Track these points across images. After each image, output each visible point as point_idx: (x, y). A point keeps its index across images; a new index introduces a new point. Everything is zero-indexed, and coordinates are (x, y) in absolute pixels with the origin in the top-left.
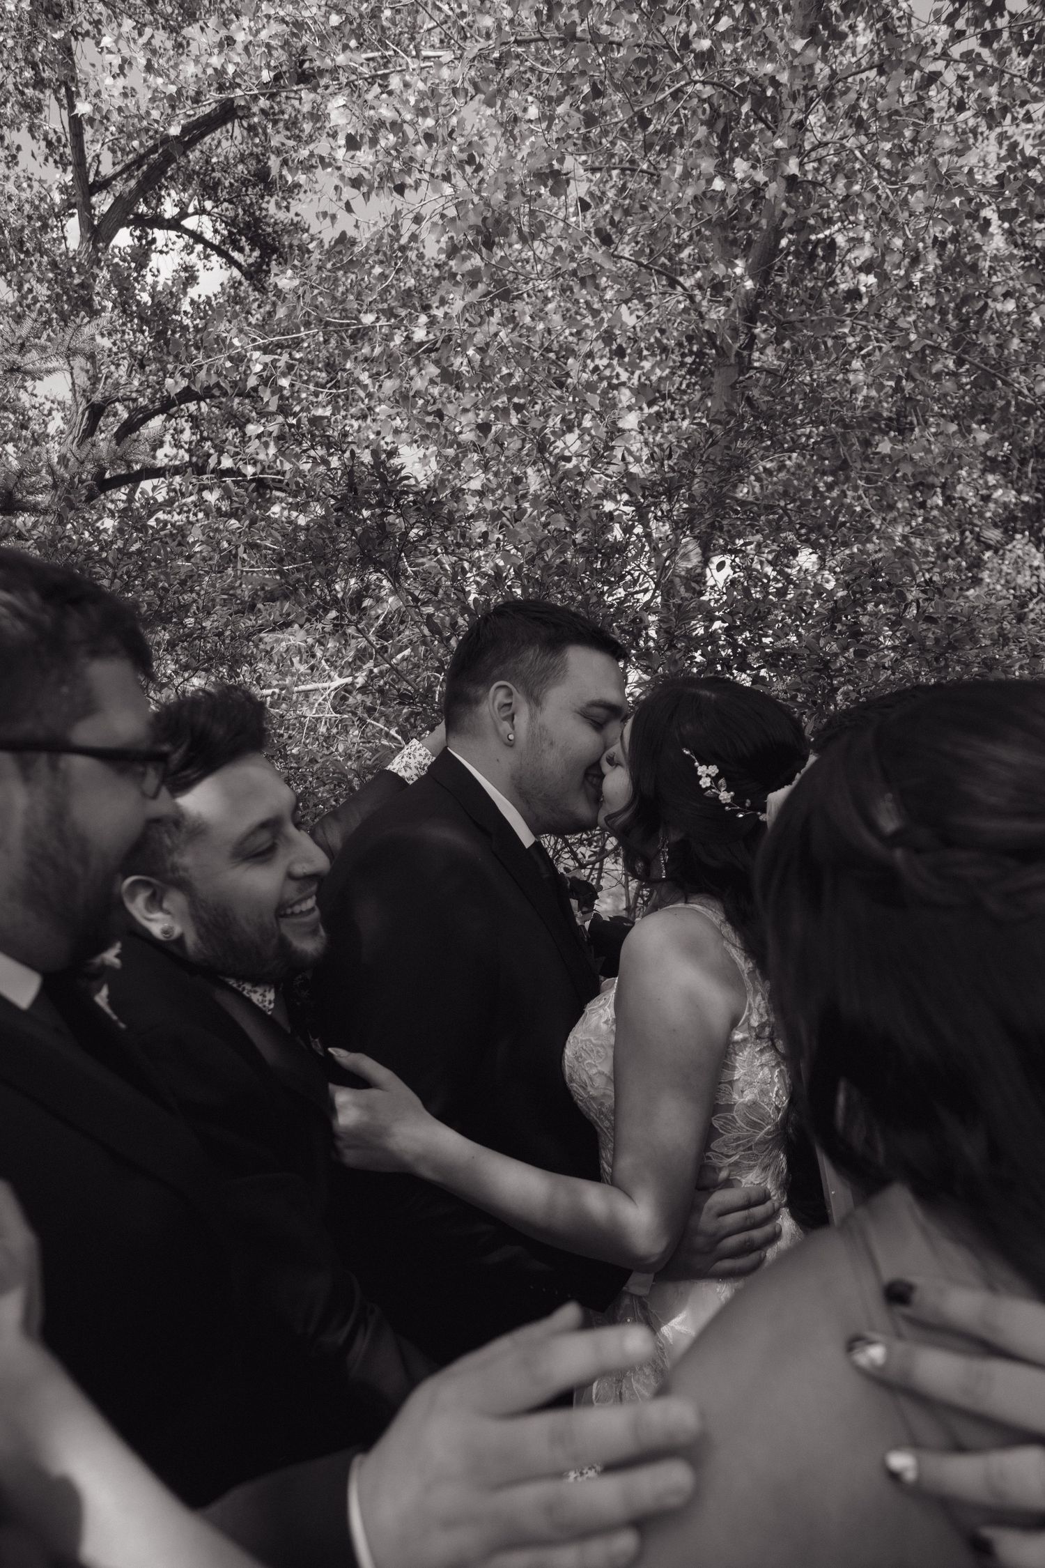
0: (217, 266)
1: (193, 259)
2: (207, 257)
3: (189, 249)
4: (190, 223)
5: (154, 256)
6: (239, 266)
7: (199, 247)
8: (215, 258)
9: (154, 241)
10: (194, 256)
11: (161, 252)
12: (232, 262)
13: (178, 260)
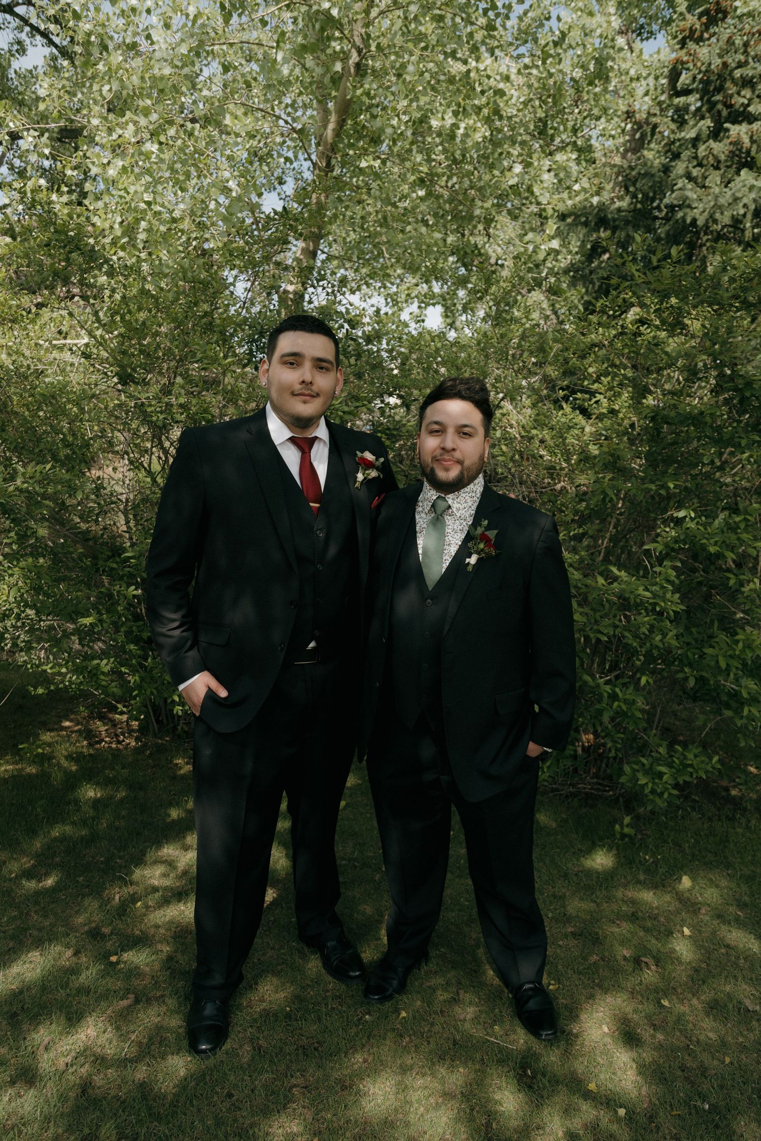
0: (39, 44)
1: (23, 36)
2: (33, 36)
3: (20, 29)
4: (21, 10)
6: (56, 46)
7: (27, 29)
8: (38, 37)
10: (24, 34)
12: (51, 43)
13: (11, 36)
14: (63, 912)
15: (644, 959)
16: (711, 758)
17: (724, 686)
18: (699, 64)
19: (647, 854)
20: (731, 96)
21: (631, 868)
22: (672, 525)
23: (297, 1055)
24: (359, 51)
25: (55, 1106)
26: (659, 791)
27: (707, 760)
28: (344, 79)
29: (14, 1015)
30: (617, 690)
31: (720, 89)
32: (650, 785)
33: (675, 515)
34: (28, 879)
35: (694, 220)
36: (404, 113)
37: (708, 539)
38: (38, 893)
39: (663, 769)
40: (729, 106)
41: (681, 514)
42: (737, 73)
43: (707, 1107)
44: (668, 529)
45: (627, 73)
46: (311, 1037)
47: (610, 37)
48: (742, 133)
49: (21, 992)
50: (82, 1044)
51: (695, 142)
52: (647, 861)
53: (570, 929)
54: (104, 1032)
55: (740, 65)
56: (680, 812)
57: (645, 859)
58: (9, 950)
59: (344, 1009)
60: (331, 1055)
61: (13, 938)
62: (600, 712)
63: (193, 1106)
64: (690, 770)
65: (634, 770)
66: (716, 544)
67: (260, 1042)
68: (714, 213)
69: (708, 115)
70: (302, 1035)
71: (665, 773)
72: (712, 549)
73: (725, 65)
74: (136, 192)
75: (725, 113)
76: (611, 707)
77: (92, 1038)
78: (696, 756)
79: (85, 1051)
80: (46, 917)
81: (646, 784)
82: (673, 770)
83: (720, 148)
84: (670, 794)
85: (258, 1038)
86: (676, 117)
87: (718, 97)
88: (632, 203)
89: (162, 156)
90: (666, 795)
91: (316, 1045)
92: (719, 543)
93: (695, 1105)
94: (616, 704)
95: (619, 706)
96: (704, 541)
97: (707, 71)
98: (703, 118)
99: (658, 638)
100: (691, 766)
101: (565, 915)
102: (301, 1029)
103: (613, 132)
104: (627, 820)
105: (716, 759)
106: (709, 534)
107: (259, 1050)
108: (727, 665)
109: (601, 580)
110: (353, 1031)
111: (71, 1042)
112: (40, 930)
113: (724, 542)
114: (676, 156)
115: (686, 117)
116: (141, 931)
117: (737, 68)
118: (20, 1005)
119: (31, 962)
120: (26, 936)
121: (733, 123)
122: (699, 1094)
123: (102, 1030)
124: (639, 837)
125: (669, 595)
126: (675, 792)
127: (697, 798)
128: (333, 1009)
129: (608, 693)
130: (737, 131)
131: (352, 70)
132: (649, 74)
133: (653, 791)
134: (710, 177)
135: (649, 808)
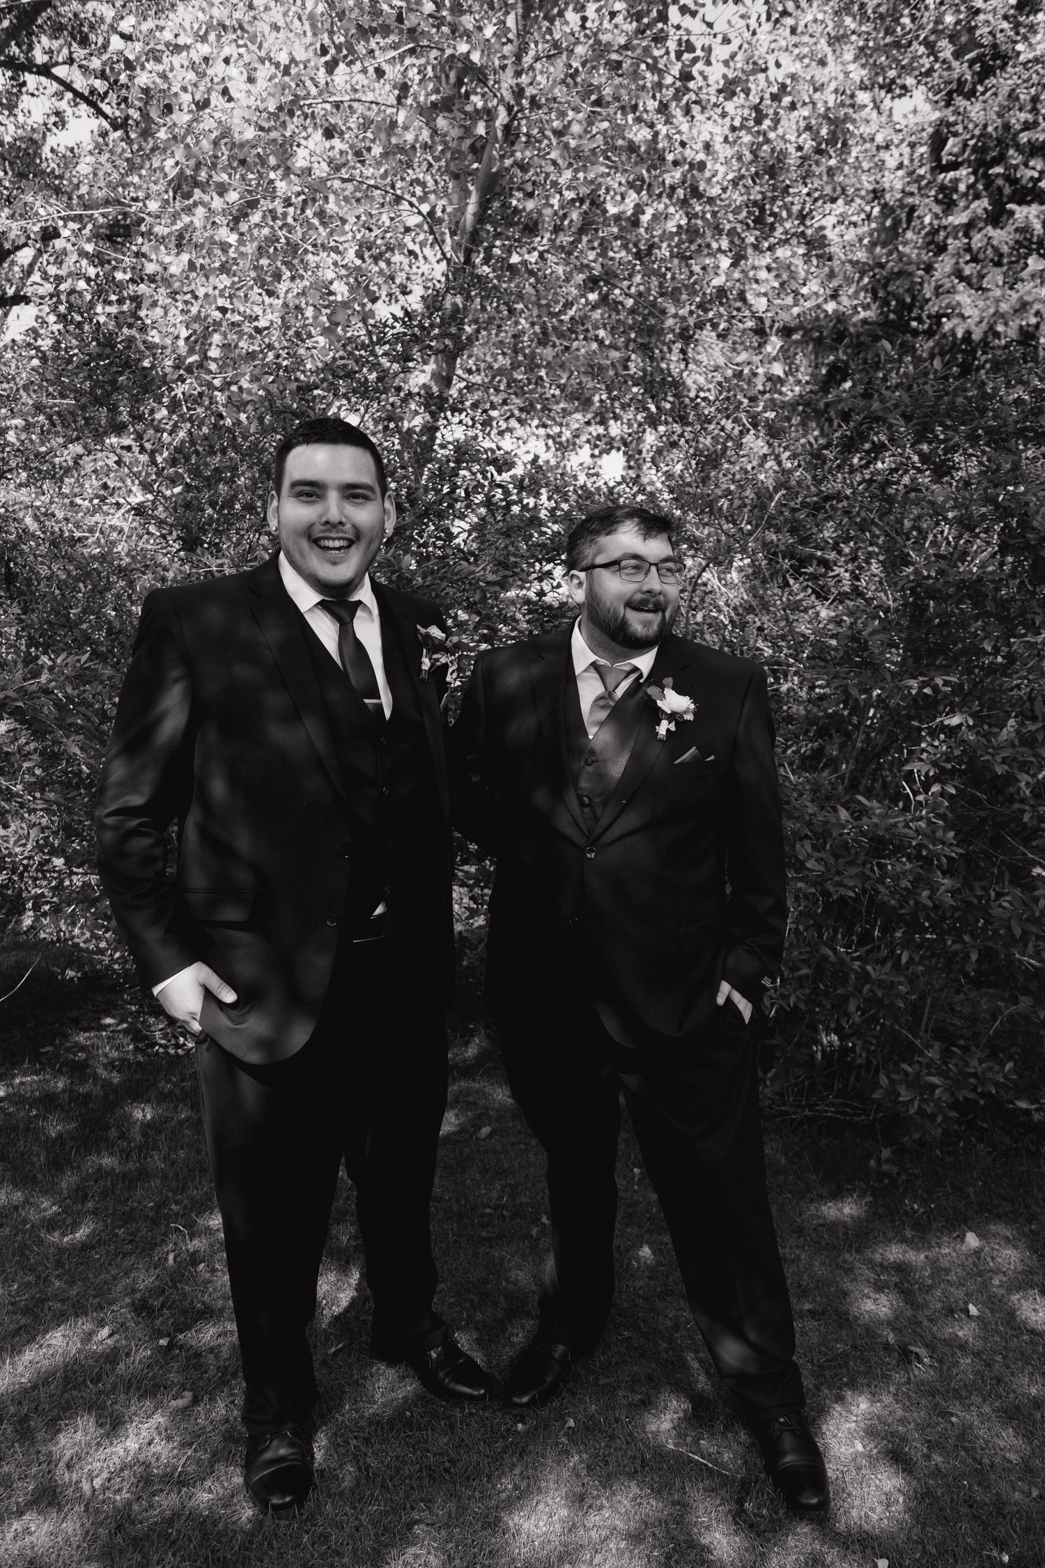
0: (85, 115)
1: (63, 105)
2: (76, 105)
3: (59, 95)
4: (60, 71)
5: (25, 97)
6: (106, 117)
7: (69, 95)
8: (84, 108)
9: (24, 84)
10: (65, 102)
11: (33, 95)
12: (100, 112)
13: (48, 104)
14: (96, 1277)
15: (912, 1348)
16: (1002, 1065)
17: (1020, 961)
18: (971, 126)
19: (915, 1202)
20: (1016, 167)
21: (893, 1221)
22: (942, 736)
23: (421, 1478)
24: (509, 108)
25: (78, 1547)
26: (929, 1110)
27: (997, 1067)
28: (488, 147)
29: (24, 1419)
30: (869, 968)
31: (1000, 159)
32: (916, 1104)
33: (946, 723)
34: (48, 1231)
35: (968, 333)
36: (568, 188)
37: (993, 755)
38: (61, 1251)
39: (935, 1080)
40: (1013, 181)
41: (955, 721)
42: (1024, 138)
43: (1006, 1558)
44: (936, 743)
45: (873, 140)
46: (441, 1454)
47: (848, 92)
48: (1031, 217)
49: (35, 1387)
50: (117, 1461)
51: (969, 228)
52: (915, 1212)
53: (807, 1307)
54: (150, 1444)
55: (1027, 126)
56: (962, 1144)
57: (913, 1208)
58: (20, 1329)
59: (487, 1414)
60: (468, 1479)
61: (26, 1311)
62: (845, 999)
63: (272, 1549)
64: (972, 1080)
65: (892, 1081)
66: (1004, 761)
67: (368, 1460)
68: (995, 322)
69: (984, 193)
70: (428, 1451)
71: (937, 1086)
72: (999, 770)
73: (1007, 127)
74: (207, 295)
75: (1007, 190)
76: (860, 992)
77: (132, 1453)
78: (981, 1062)
79: (122, 1470)
80: (72, 1283)
81: (911, 1101)
82: (948, 1082)
83: (1001, 237)
84: (945, 1116)
85: (365, 1455)
86: (941, 196)
87: (999, 170)
88: (882, 313)
89: (242, 249)
90: (939, 1119)
91: (447, 1464)
92: (1008, 761)
93: (989, 1557)
94: (868, 987)
95: (871, 990)
96: (987, 757)
97: (981, 135)
98: (977, 197)
99: (925, 893)
100: (975, 1075)
101: (800, 1285)
102: (426, 1442)
103: (854, 218)
104: (886, 1153)
105: (1009, 1066)
106: (994, 748)
107: (367, 1470)
108: (1023, 930)
109: (844, 814)
110: (499, 1446)
111: (103, 1457)
112: (63, 1301)
113: (1015, 759)
114: (942, 249)
115: (955, 197)
116: (204, 1303)
117: (1023, 130)
118: (33, 1405)
119: (49, 1345)
120: (42, 1310)
121: (1020, 204)
122: (995, 1540)
123: (147, 1441)
124: (904, 1178)
125: (939, 834)
126: (953, 1114)
127: (985, 1125)
128: (471, 1414)
129: (856, 972)
130: (1024, 214)
131: (500, 134)
132: (902, 141)
133: (920, 1111)
134: (990, 276)
135: (916, 1136)
